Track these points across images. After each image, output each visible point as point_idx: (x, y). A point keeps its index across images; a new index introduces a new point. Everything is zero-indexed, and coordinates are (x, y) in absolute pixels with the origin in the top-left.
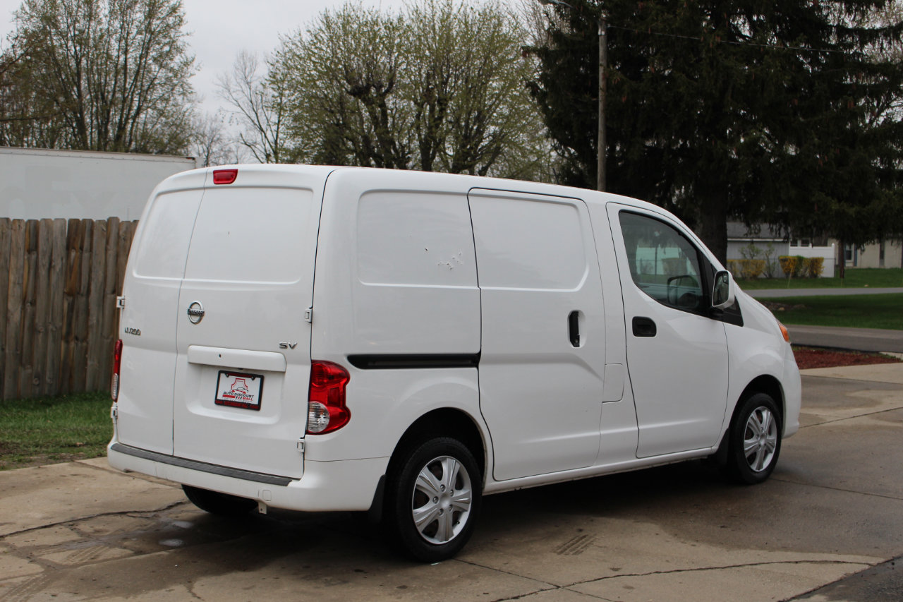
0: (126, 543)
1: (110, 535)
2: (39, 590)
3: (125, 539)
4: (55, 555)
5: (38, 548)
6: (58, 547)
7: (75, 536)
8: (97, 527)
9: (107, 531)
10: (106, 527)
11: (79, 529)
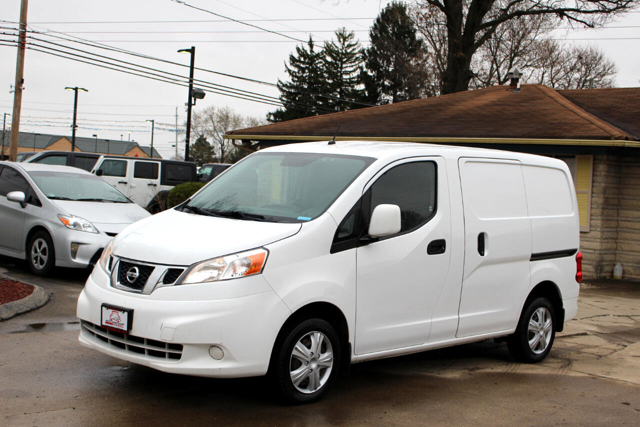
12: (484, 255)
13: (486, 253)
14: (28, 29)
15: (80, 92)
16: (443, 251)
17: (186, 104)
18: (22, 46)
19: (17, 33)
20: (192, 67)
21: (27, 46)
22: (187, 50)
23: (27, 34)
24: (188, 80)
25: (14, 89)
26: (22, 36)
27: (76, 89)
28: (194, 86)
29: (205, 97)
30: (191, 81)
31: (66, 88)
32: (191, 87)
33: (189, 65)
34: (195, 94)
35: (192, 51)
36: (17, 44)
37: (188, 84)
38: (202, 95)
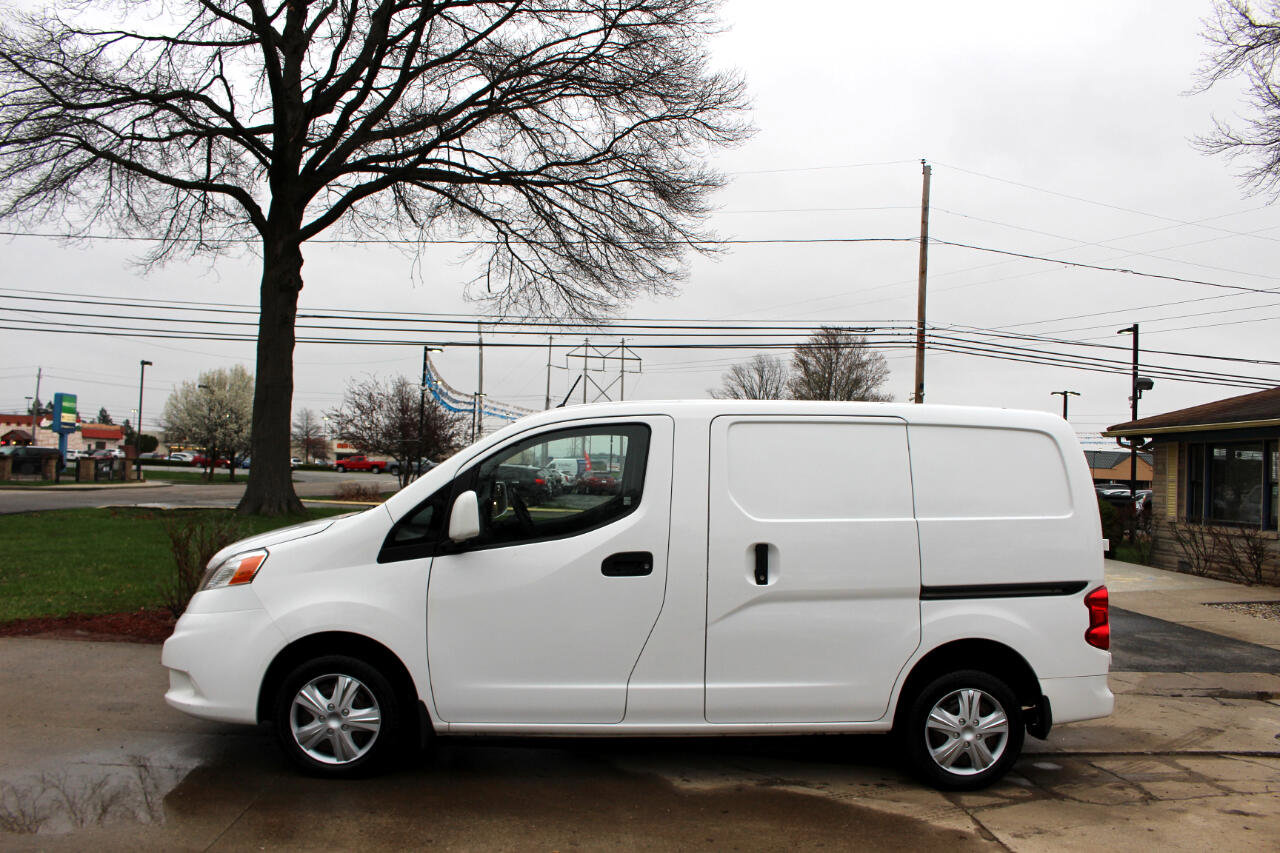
0: (1095, 772)
1: (1107, 783)
2: (1176, 740)
3: (1094, 776)
4: (1166, 771)
5: (1185, 780)
6: (1162, 778)
7: (1146, 786)
8: (1120, 792)
9: (1111, 787)
10: (1109, 791)
11: (1141, 793)
12: (765, 582)
13: (772, 580)
14: (927, 326)
15: (1070, 397)
16: (648, 571)
17: (1130, 398)
18: (921, 347)
19: (915, 332)
20: (1136, 350)
21: (926, 345)
22: (1128, 330)
23: (927, 332)
24: (1131, 367)
25: (914, 396)
26: (921, 335)
27: (1065, 394)
28: (1139, 373)
29: (1154, 387)
30: (1135, 368)
31: (1053, 393)
32: (1135, 375)
33: (1132, 347)
34: (1141, 385)
35: (1135, 330)
36: (915, 345)
37: (1131, 372)
38: (1149, 385)
